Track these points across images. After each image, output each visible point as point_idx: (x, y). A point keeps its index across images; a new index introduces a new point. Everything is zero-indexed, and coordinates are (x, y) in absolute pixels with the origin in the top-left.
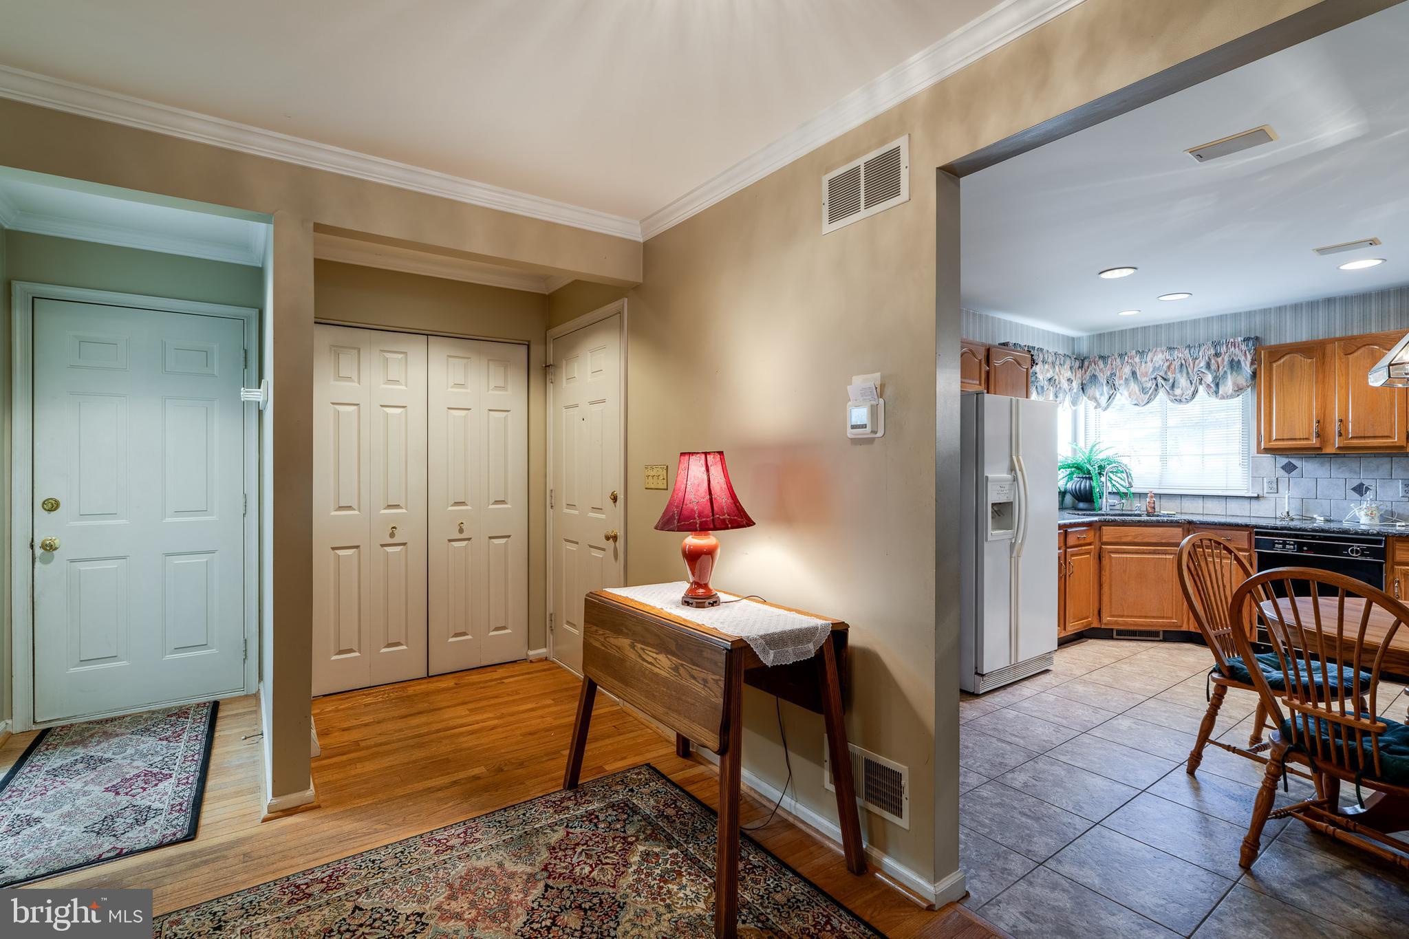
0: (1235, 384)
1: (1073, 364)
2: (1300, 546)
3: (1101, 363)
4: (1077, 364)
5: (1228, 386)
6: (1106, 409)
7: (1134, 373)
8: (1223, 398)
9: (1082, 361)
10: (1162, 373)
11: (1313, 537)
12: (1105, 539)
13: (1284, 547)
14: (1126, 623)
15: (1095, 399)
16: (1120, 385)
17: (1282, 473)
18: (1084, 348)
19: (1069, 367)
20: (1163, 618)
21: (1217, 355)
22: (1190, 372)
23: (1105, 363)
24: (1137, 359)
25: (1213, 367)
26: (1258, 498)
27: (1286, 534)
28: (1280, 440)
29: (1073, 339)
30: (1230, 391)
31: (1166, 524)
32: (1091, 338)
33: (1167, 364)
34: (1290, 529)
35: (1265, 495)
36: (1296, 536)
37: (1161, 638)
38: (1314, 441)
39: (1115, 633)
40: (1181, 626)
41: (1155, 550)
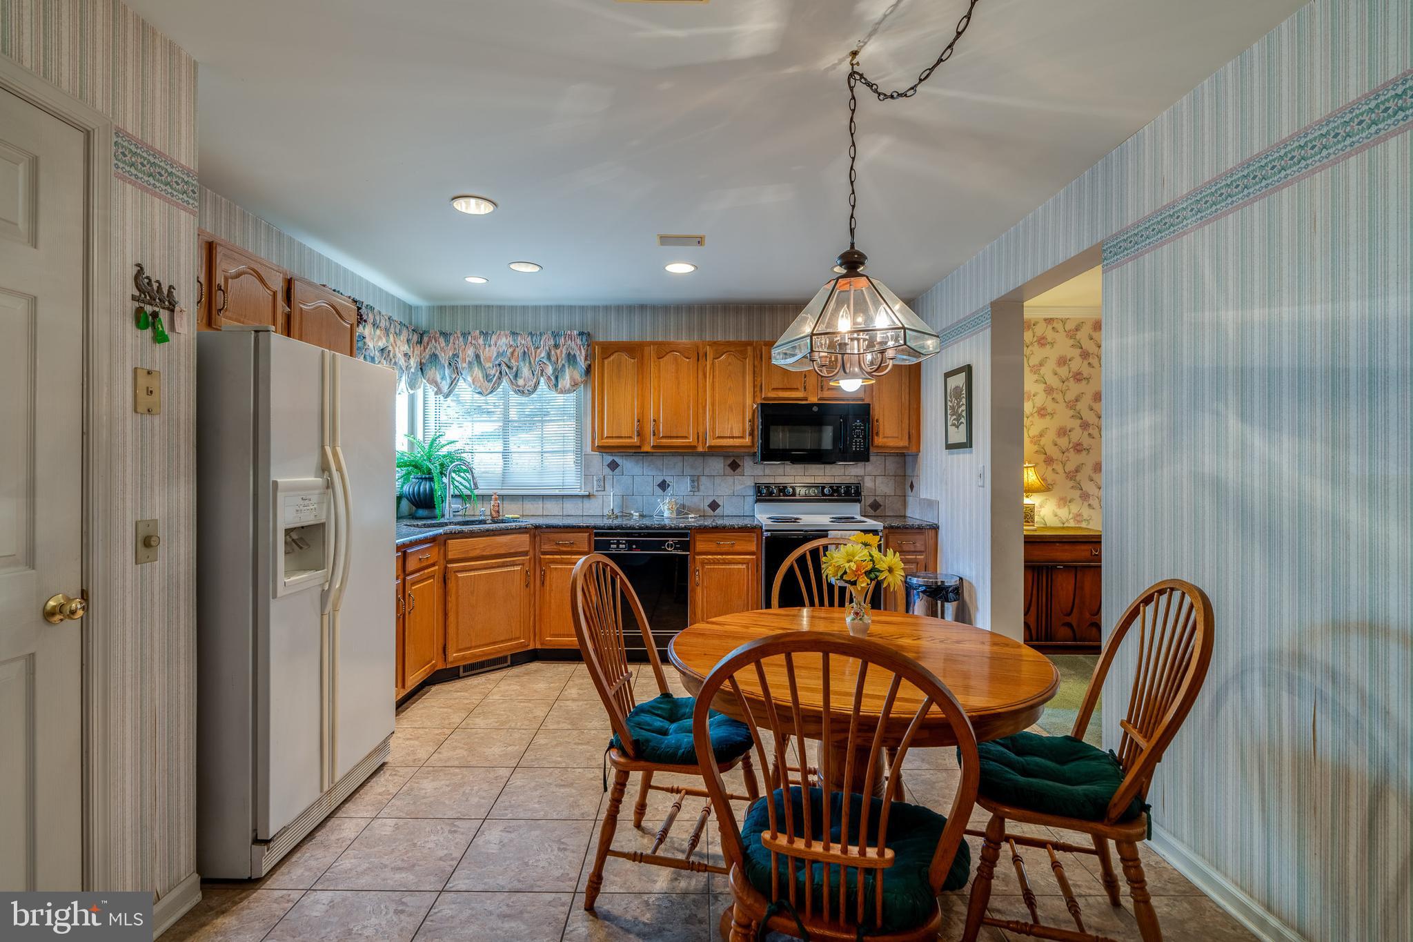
0: (572, 378)
1: (410, 337)
2: (629, 544)
3: (442, 340)
4: (415, 338)
5: (566, 381)
6: (447, 396)
7: (478, 357)
8: (561, 392)
9: (421, 336)
10: (506, 360)
11: (640, 535)
12: (450, 556)
13: (618, 547)
14: (474, 656)
15: (437, 385)
16: (463, 368)
17: (607, 470)
18: (423, 321)
19: (405, 340)
20: (511, 640)
21: (556, 346)
22: (532, 362)
23: (447, 341)
24: (481, 341)
25: (553, 359)
26: (589, 496)
27: (619, 533)
28: (610, 437)
29: (410, 307)
30: (568, 386)
31: (514, 531)
32: (431, 309)
33: (510, 350)
34: (622, 528)
35: (596, 493)
36: (628, 535)
37: (509, 663)
38: (635, 440)
39: (461, 670)
40: (528, 645)
41: (504, 562)
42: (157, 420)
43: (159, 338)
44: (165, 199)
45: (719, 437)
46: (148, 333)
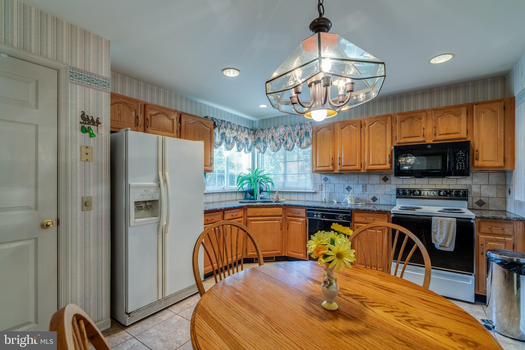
0: (307, 142)
1: (249, 132)
2: (322, 215)
3: (261, 132)
4: (252, 132)
5: (304, 144)
6: (263, 153)
7: (273, 137)
8: (303, 148)
9: (254, 131)
10: (282, 137)
11: (327, 211)
12: (249, 215)
13: (317, 216)
15: (260, 149)
16: (267, 142)
17: (323, 182)
18: (257, 126)
19: (247, 133)
20: (274, 251)
21: (301, 129)
22: (292, 137)
23: (263, 132)
24: (274, 131)
25: (300, 134)
26: (315, 193)
27: (318, 210)
28: (320, 167)
29: (253, 121)
30: (305, 145)
32: (259, 121)
33: (284, 133)
34: (319, 207)
35: (318, 192)
36: (321, 211)
37: (274, 260)
38: (331, 168)
39: (254, 260)
40: (282, 254)
41: (271, 219)
42: (91, 164)
43: (92, 135)
44: (95, 89)
45: (372, 165)
46: (87, 134)
